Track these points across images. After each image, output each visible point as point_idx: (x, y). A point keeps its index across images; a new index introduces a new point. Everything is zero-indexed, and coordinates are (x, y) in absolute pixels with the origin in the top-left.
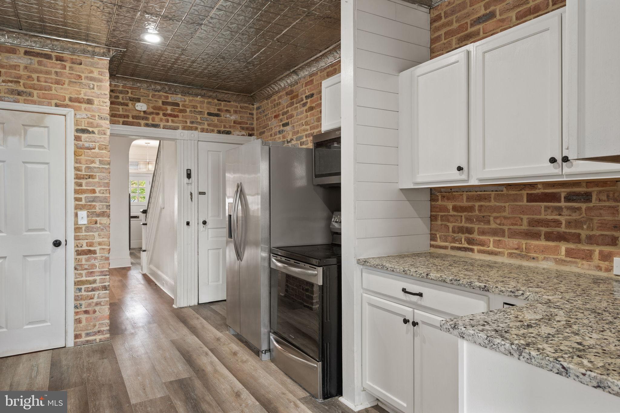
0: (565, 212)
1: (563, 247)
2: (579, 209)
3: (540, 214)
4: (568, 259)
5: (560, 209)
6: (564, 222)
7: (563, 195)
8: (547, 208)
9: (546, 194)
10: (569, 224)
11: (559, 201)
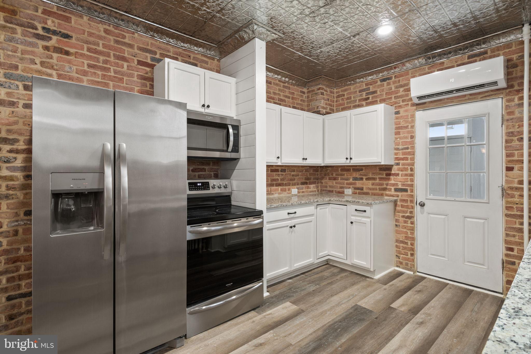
0: (280, 176)
1: (280, 188)
2: (283, 174)
3: (274, 177)
4: (281, 192)
5: (279, 175)
6: (280, 179)
7: (280, 170)
8: (276, 174)
9: (276, 169)
10: (281, 180)
11: (279, 172)
